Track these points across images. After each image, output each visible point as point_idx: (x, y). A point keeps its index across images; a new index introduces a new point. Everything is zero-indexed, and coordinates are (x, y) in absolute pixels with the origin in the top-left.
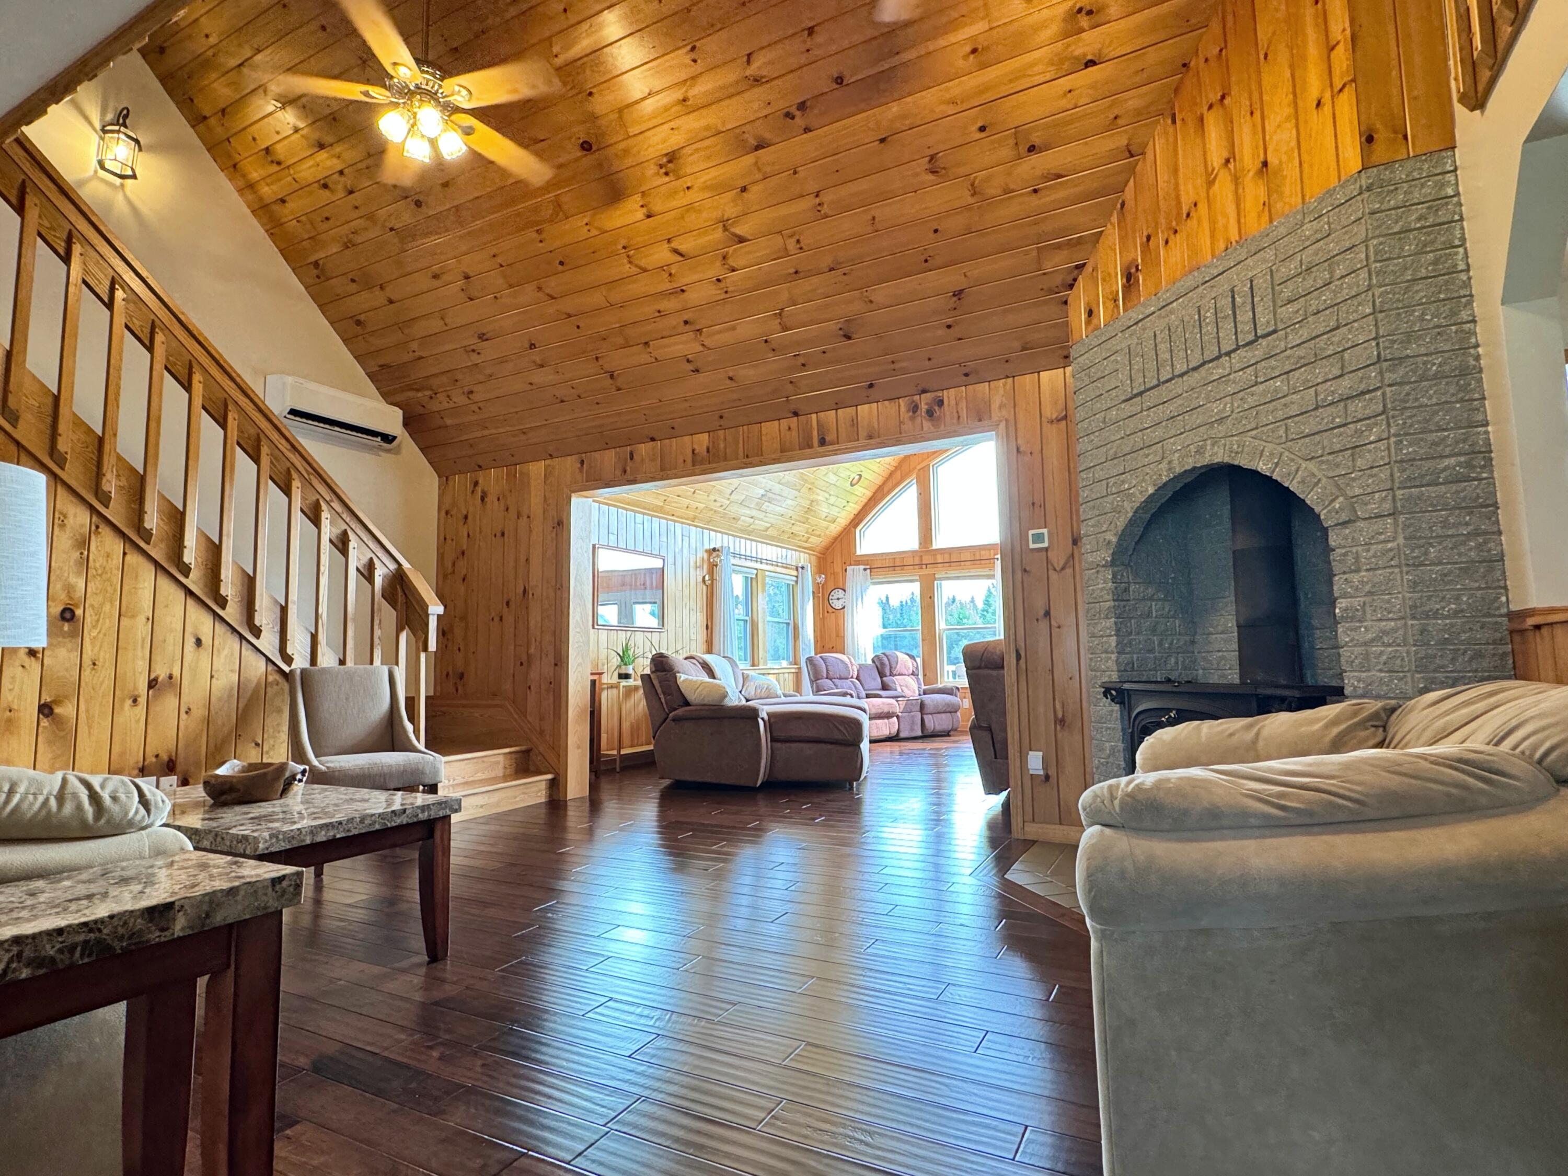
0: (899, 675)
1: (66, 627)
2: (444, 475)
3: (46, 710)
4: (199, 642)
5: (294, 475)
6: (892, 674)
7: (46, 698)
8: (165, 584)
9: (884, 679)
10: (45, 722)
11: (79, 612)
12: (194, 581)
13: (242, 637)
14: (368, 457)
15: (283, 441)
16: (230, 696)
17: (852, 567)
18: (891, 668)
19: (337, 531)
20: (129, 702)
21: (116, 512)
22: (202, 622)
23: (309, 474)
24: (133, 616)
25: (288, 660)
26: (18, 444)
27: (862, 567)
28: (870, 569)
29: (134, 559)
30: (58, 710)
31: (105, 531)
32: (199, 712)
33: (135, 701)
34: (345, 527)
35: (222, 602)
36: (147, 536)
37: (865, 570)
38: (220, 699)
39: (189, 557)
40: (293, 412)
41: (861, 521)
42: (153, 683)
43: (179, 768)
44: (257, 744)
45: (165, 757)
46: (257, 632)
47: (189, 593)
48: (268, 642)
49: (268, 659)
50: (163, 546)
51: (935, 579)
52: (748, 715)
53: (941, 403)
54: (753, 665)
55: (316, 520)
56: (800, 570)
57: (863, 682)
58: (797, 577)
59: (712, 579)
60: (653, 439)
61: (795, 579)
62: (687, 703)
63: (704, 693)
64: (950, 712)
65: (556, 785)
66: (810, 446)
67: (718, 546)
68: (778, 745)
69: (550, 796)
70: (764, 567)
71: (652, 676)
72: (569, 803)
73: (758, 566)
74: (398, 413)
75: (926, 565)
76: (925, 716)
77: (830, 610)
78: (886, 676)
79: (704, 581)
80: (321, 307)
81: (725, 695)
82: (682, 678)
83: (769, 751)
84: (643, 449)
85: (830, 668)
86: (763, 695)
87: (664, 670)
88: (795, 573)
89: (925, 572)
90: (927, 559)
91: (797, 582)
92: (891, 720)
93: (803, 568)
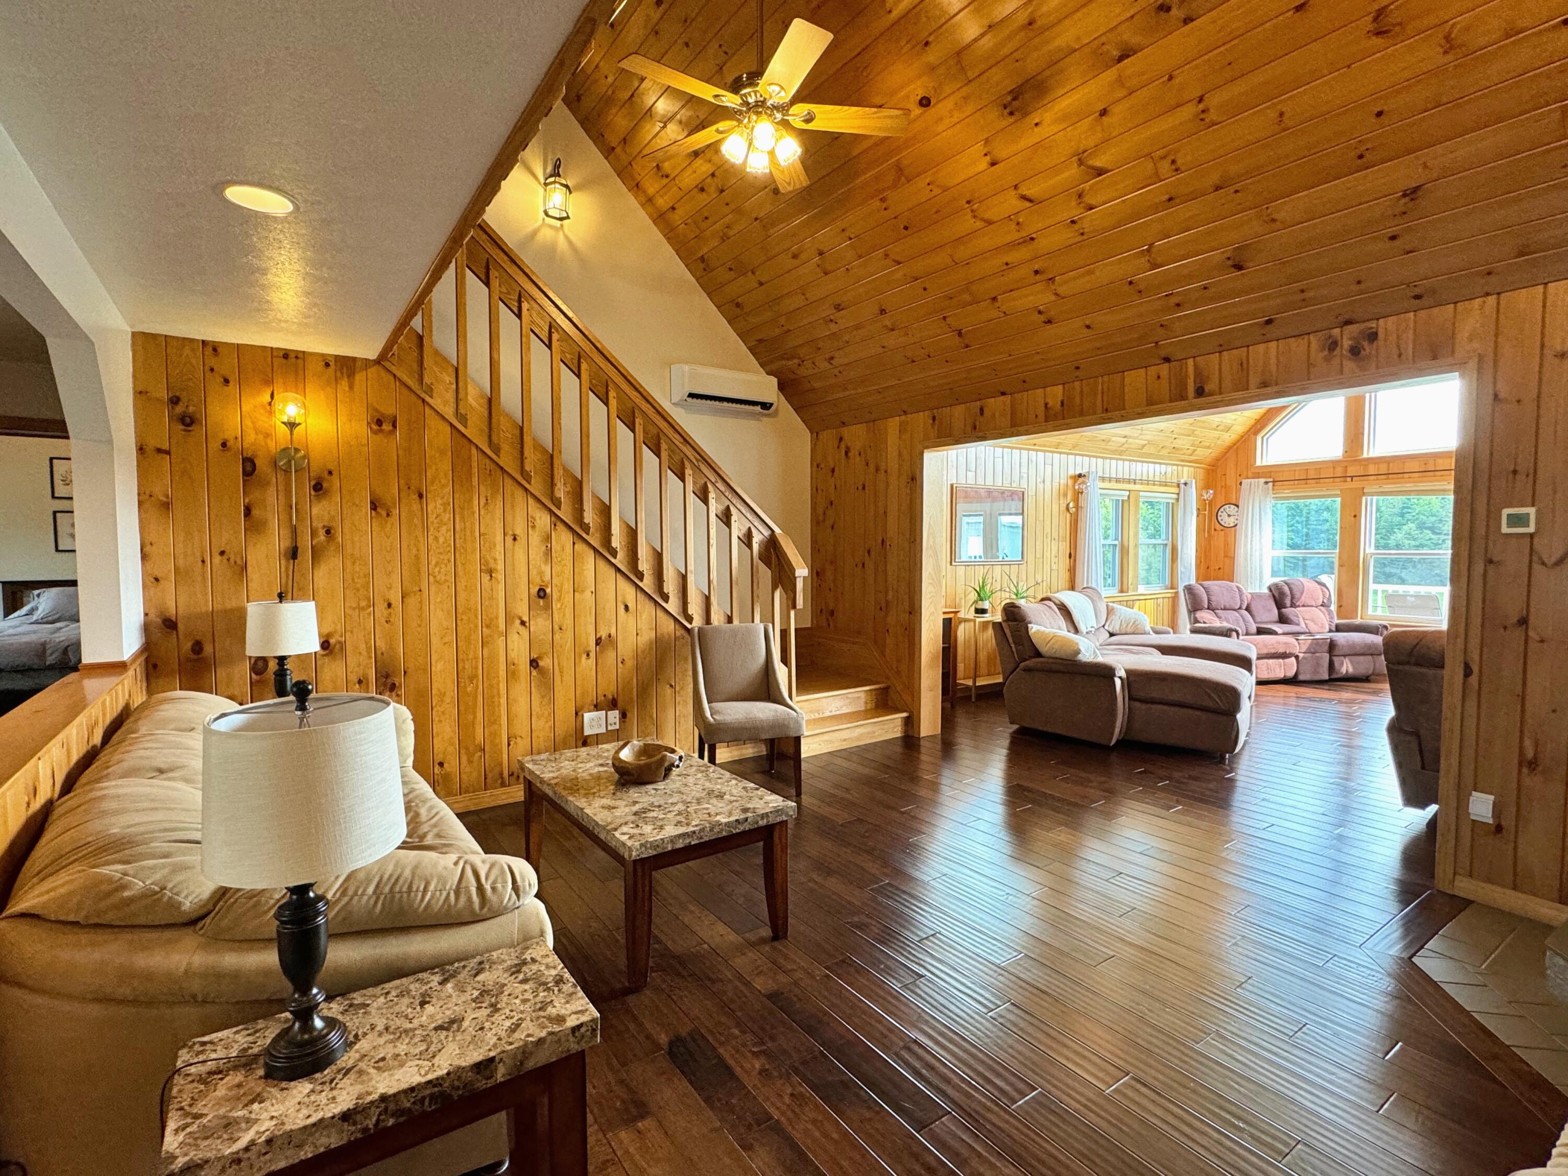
0: (1303, 606)
1: (541, 602)
2: (815, 433)
3: (534, 663)
4: (627, 608)
5: (687, 464)
6: (1293, 605)
7: (534, 656)
8: (602, 564)
9: (1284, 610)
10: (534, 673)
11: (548, 590)
12: (620, 560)
13: (656, 602)
14: (753, 423)
15: (677, 436)
16: (650, 649)
17: (1249, 480)
18: (1293, 598)
19: (721, 508)
20: (584, 656)
21: (565, 513)
22: (629, 592)
23: (698, 460)
24: (583, 591)
25: (690, 619)
26: (502, 468)
27: (1262, 480)
28: (1274, 482)
29: (580, 546)
30: (541, 663)
31: (560, 527)
32: (630, 663)
33: (588, 655)
34: (728, 503)
35: (641, 576)
36: (586, 529)
37: (1266, 483)
38: (643, 652)
39: (616, 542)
40: (692, 395)
41: (1263, 427)
42: (598, 642)
43: (620, 703)
44: (671, 686)
45: (610, 697)
46: (666, 598)
47: (618, 570)
48: (673, 606)
49: (676, 619)
50: (598, 535)
51: (1364, 494)
52: (1105, 673)
53: (1373, 337)
54: (1122, 591)
55: (705, 500)
56: (1182, 486)
57: (1255, 613)
58: (1178, 494)
59: (1077, 507)
60: (1003, 394)
61: (1175, 496)
62: (1038, 654)
63: (1056, 646)
64: (1372, 655)
65: (911, 723)
66: (1183, 397)
67: (1084, 472)
68: (1137, 704)
69: (906, 731)
70: (1138, 487)
71: (1003, 624)
72: (922, 743)
73: (1131, 486)
74: (774, 381)
75: (1352, 477)
76: (1335, 659)
77: (1218, 527)
78: (1285, 607)
79: (1068, 509)
80: (709, 294)
81: (1078, 652)
82: (1033, 629)
83: (1126, 717)
84: (996, 404)
85: (1213, 598)
86: (1129, 630)
87: (1015, 620)
88: (1175, 490)
89: (1349, 485)
90: (1352, 471)
91: (1178, 500)
92: (1287, 660)
93: (1186, 484)
